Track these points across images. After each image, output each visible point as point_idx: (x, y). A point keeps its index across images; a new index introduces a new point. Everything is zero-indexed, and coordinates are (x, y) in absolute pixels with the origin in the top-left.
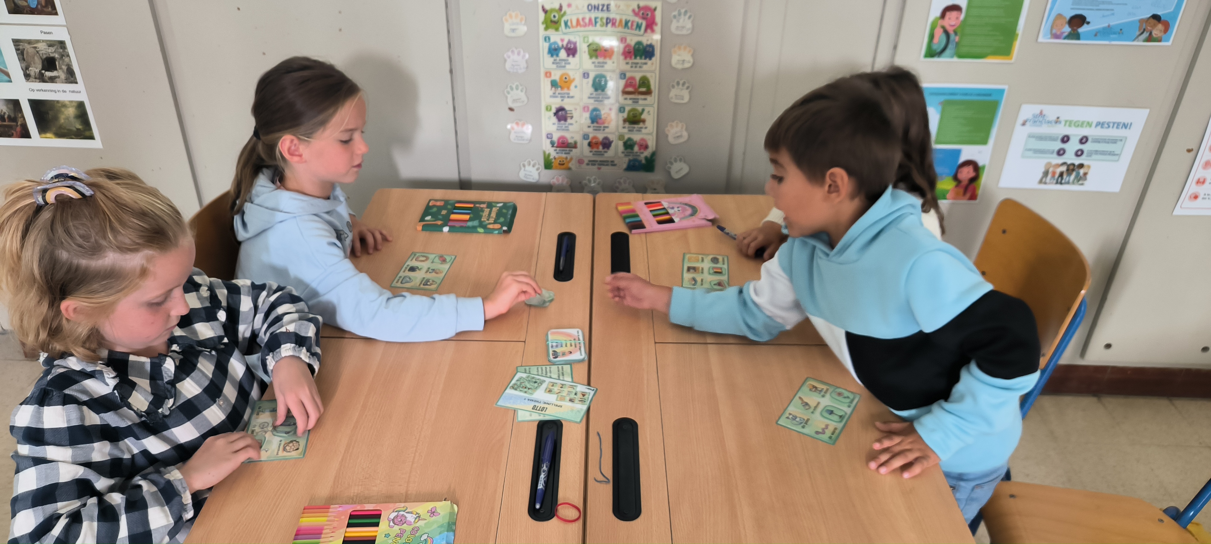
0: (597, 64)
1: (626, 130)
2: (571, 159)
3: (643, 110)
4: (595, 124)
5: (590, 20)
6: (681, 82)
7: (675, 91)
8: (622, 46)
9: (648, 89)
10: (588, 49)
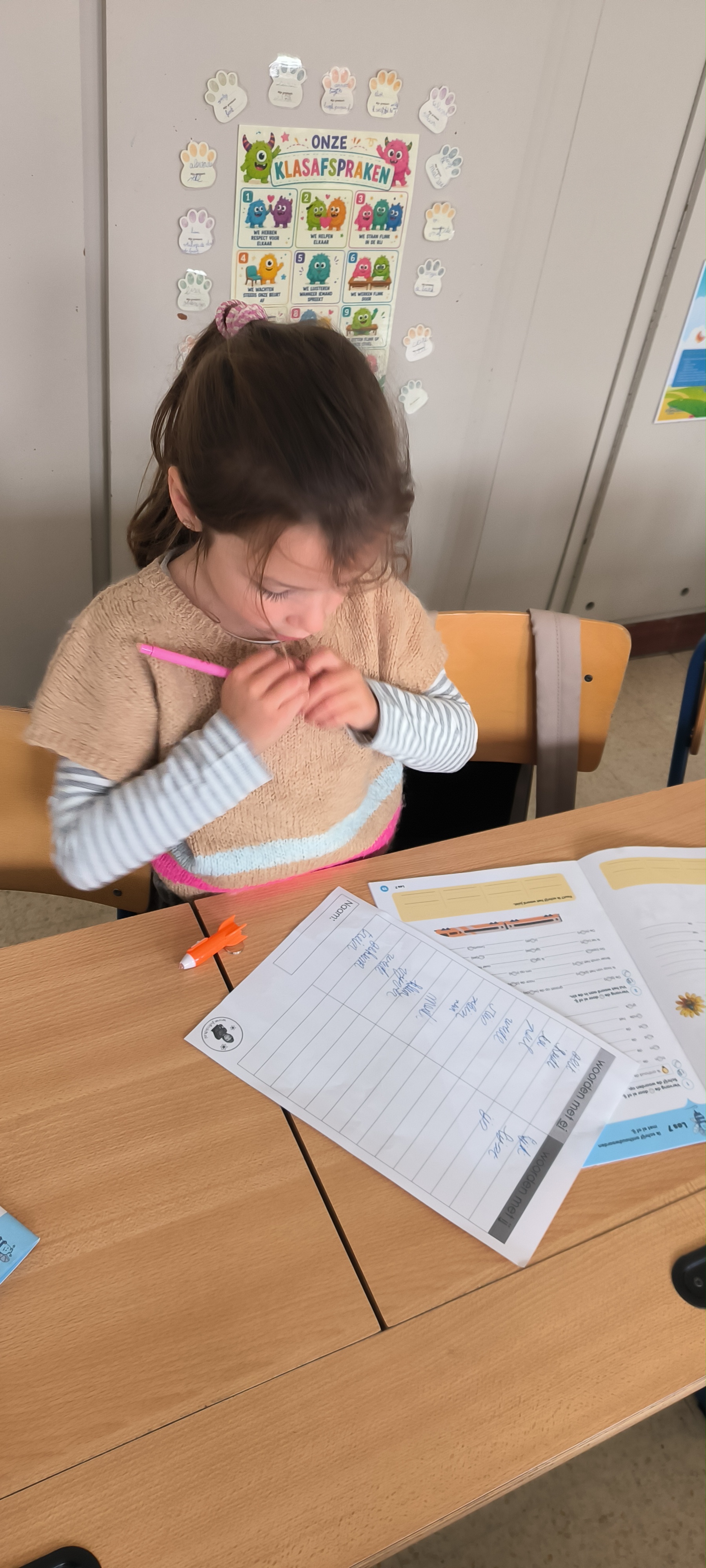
0: (318, 239)
3: (376, 311)
5: (315, 163)
6: (433, 264)
7: (423, 279)
8: (358, 207)
9: (386, 277)
10: (308, 212)
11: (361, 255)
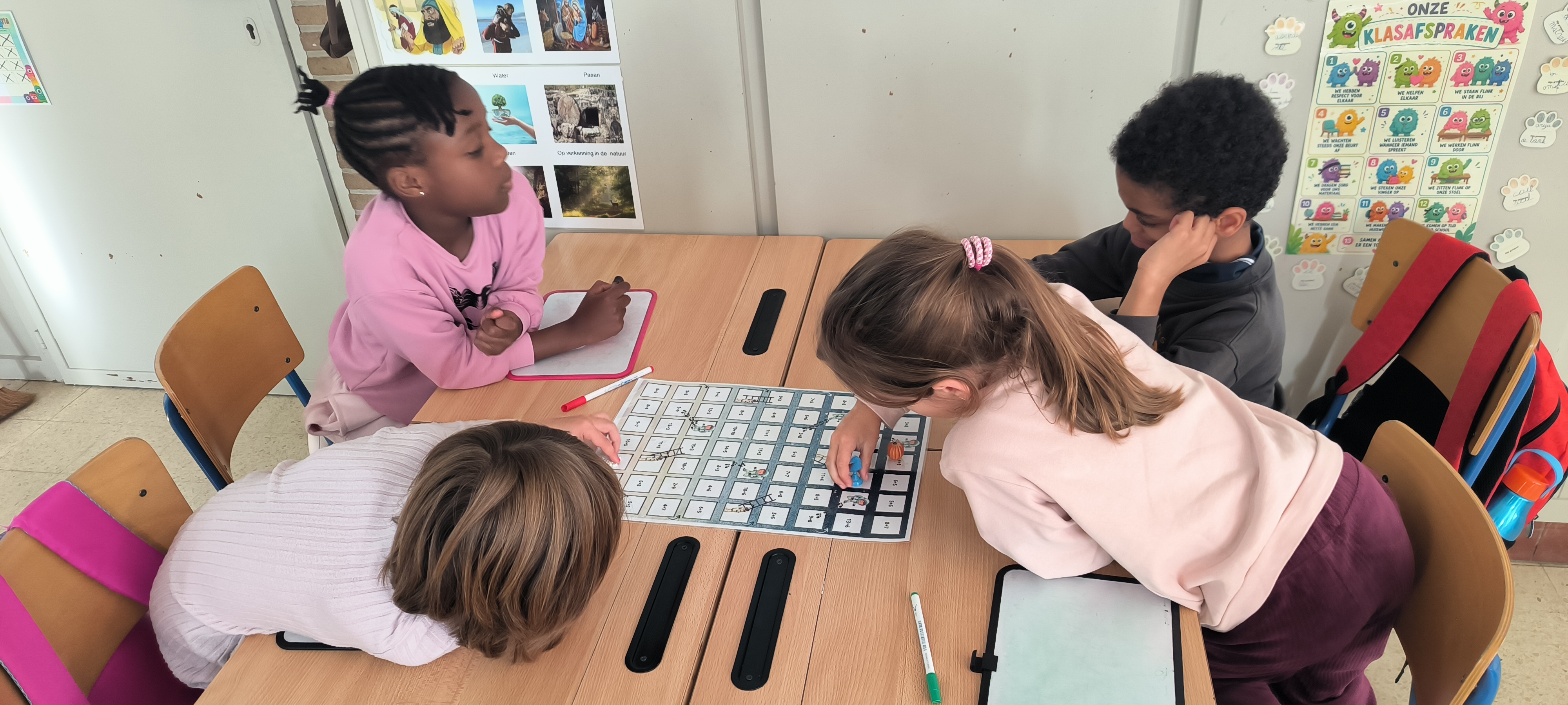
0: (1405, 95)
1: (1434, 192)
2: (1334, 237)
3: (1470, 161)
4: (1384, 184)
5: (1410, 27)
6: (1546, 116)
7: (1531, 130)
8: (1456, 66)
9: (1485, 129)
10: (1396, 72)
11: (1455, 109)
